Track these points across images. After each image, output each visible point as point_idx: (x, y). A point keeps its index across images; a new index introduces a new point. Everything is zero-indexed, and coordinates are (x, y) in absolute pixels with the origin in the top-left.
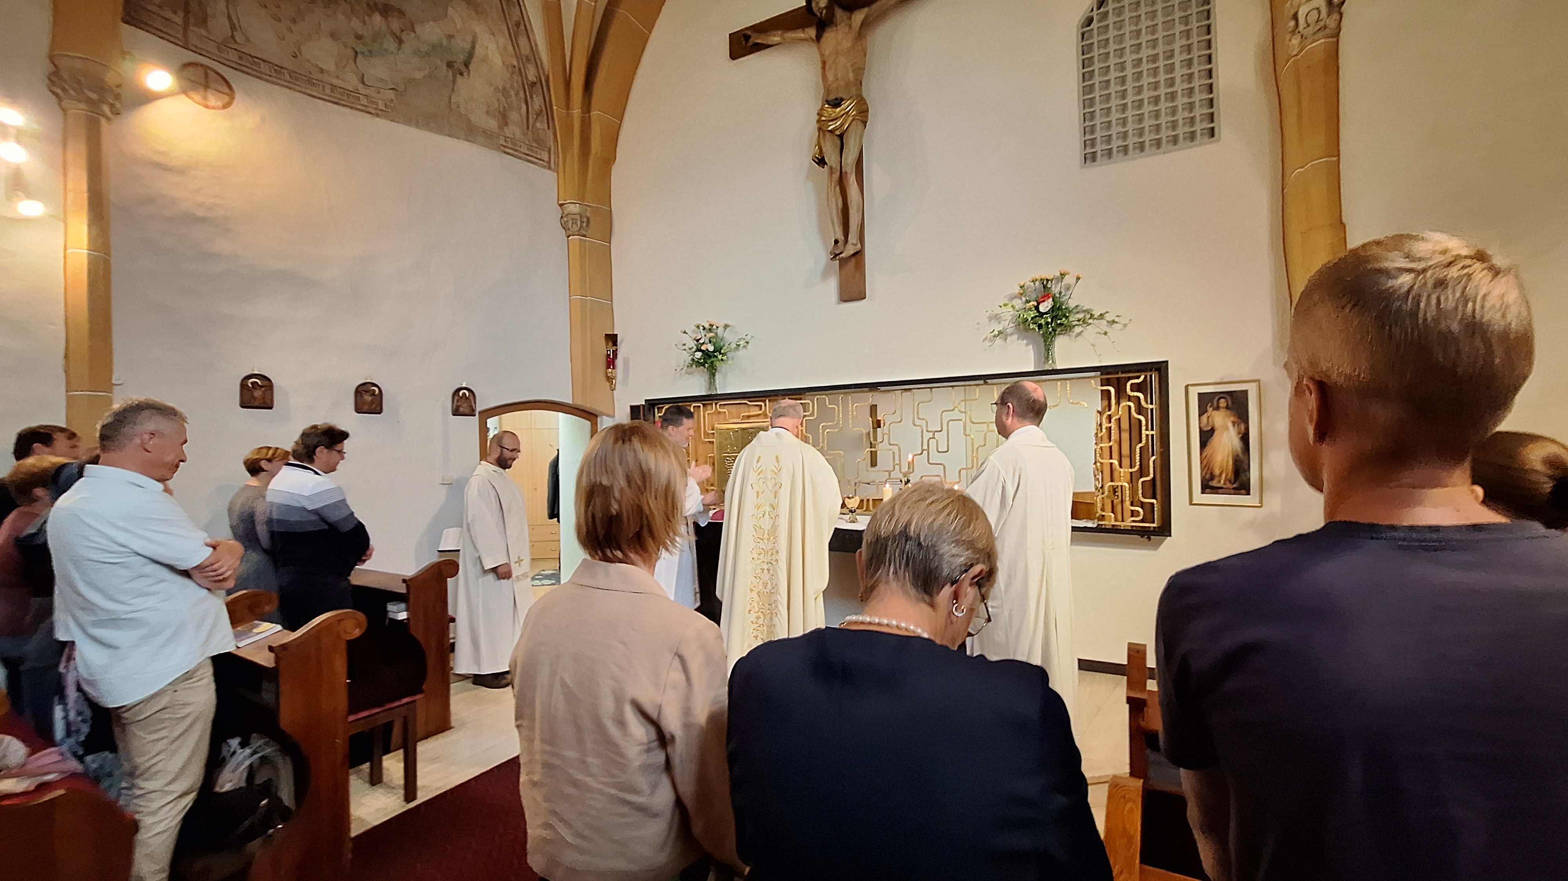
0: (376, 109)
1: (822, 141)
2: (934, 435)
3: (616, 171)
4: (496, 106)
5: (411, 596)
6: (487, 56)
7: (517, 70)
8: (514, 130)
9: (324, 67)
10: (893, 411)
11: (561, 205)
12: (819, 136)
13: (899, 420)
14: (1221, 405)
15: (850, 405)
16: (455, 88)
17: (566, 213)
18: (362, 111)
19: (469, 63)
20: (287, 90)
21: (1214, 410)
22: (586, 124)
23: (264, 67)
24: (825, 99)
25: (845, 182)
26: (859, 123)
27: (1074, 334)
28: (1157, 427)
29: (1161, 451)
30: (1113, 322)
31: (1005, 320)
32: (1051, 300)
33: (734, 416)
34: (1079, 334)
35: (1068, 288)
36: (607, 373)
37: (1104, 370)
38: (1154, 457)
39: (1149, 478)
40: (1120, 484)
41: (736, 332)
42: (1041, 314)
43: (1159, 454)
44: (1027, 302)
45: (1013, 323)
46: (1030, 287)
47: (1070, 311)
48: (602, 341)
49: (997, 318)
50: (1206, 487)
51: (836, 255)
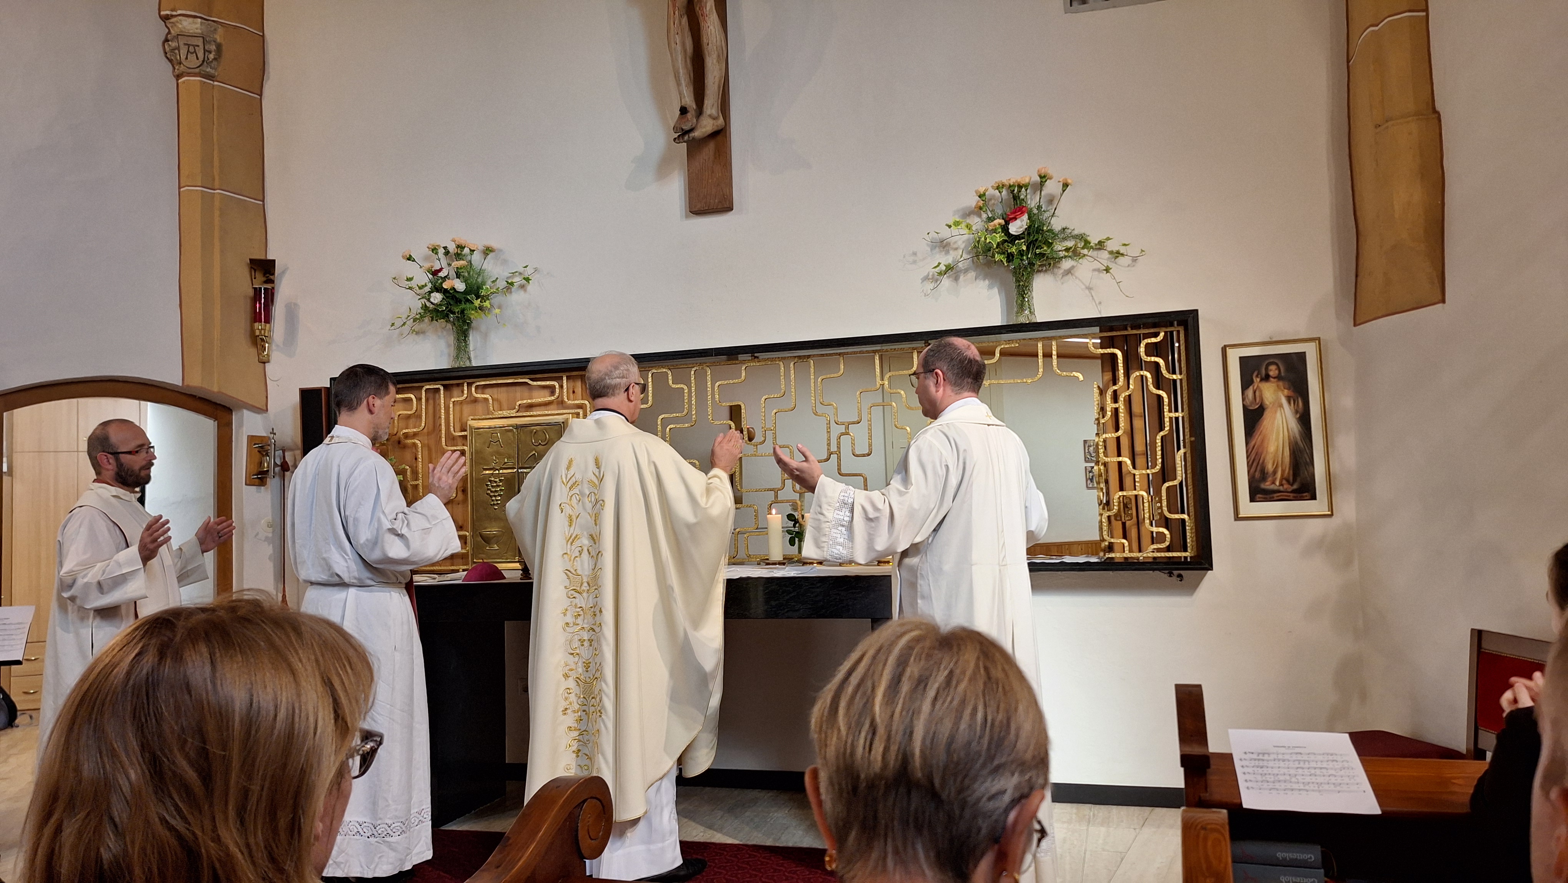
2: (847, 427)
10: (781, 393)
11: (166, 18)
13: (791, 407)
14: (1271, 373)
15: (708, 383)
17: (172, 32)
21: (1262, 381)
25: (698, 10)
27: (1061, 271)
28: (1185, 406)
29: (1191, 442)
30: (1117, 254)
31: (956, 249)
32: (1025, 217)
33: (505, 405)
34: (1069, 272)
35: (1050, 201)
36: (252, 331)
37: (1105, 324)
38: (1182, 451)
39: (1176, 482)
40: (1135, 493)
41: (505, 262)
42: (1012, 239)
43: (1188, 445)
44: (990, 219)
45: (969, 253)
46: (993, 197)
47: (1055, 235)
48: (244, 272)
49: (943, 245)
50: (1257, 493)
51: (682, 134)
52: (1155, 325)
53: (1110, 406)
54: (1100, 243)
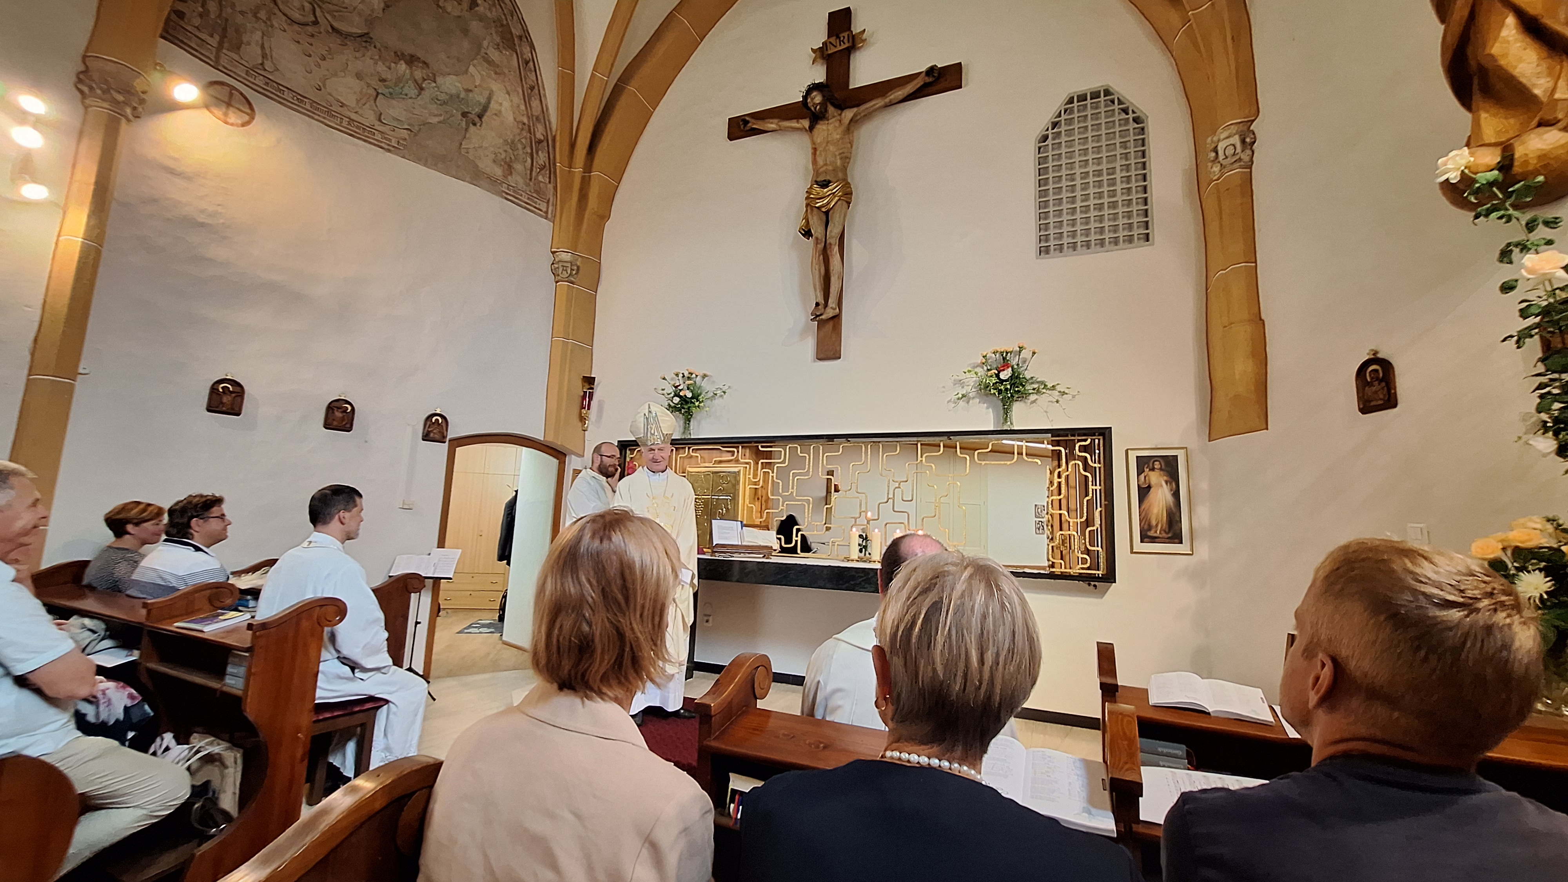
0: (389, 145)
1: (809, 215)
2: (899, 485)
3: (609, 228)
4: (503, 156)
6: (500, 111)
7: (526, 127)
8: (517, 180)
9: (344, 102)
10: (862, 462)
11: (553, 253)
12: (807, 211)
13: (867, 471)
14: (1156, 467)
15: (821, 455)
16: (467, 136)
17: (557, 260)
18: (375, 145)
19: (483, 116)
20: (307, 118)
21: (1150, 470)
22: (585, 182)
23: (287, 95)
24: (814, 179)
25: (829, 252)
26: (844, 203)
27: (1030, 401)
28: (1102, 483)
29: (1105, 505)
30: (1064, 393)
31: (968, 386)
32: (1010, 370)
33: (707, 460)
34: (1034, 402)
35: (1024, 362)
36: (581, 413)
37: (1054, 432)
38: (1099, 509)
39: (1095, 528)
40: (1069, 532)
41: (714, 382)
42: (1002, 381)
43: (1103, 506)
44: (989, 370)
45: (975, 388)
46: (991, 357)
47: (1026, 381)
48: (579, 383)
49: (960, 383)
50: (1145, 537)
51: (816, 317)
52: (1084, 435)
53: (1056, 480)
54: (1053, 386)
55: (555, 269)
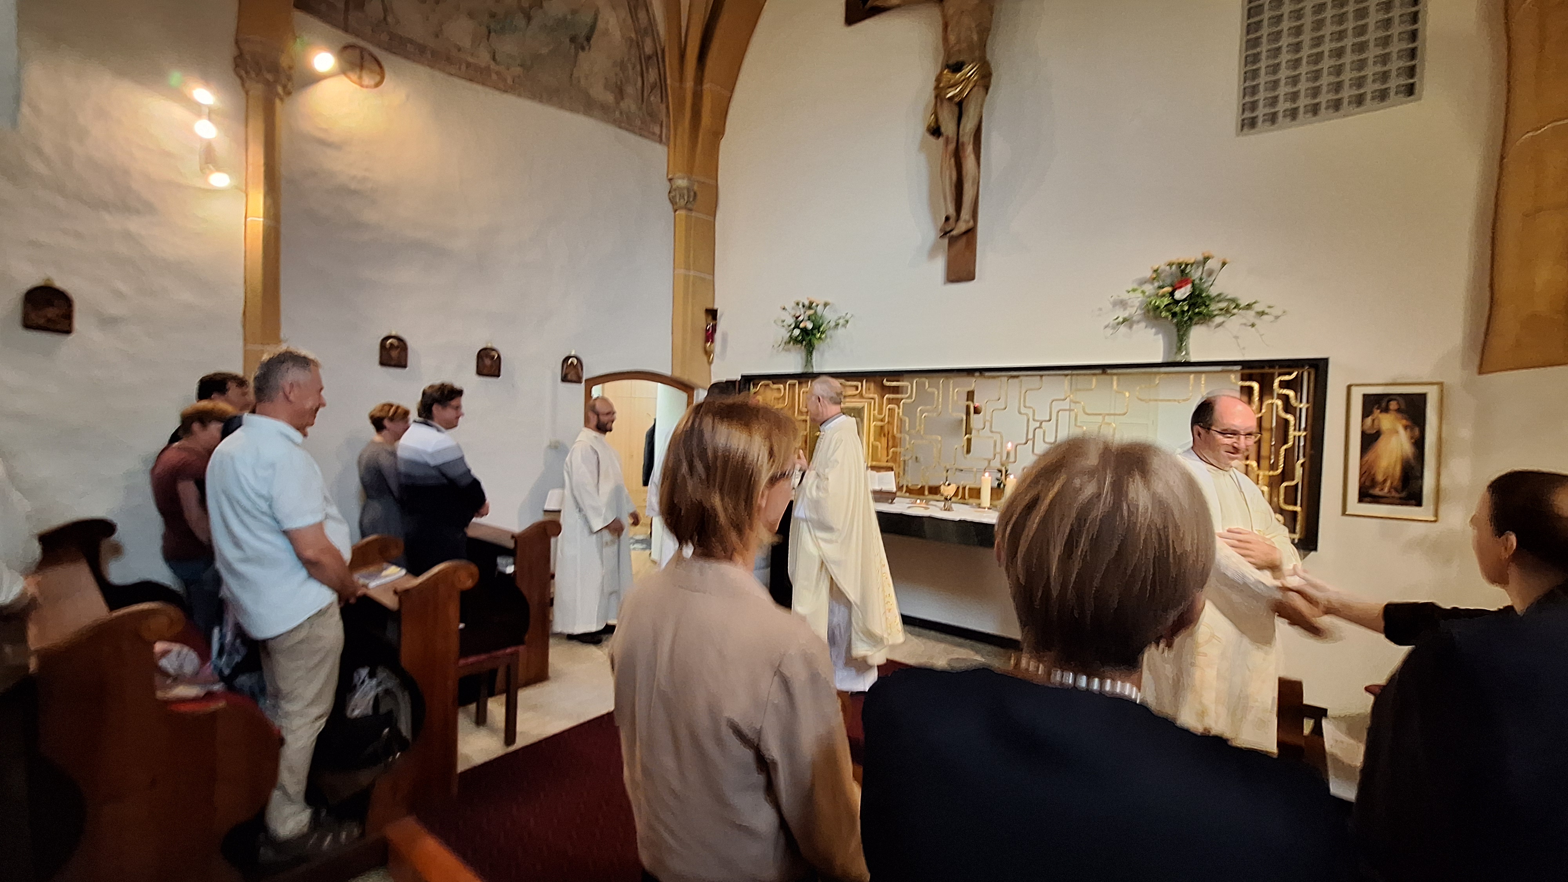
0: (505, 85)
1: (939, 110)
2: (1041, 424)
3: (725, 145)
4: (614, 80)
5: (518, 552)
6: (607, 30)
7: (635, 42)
8: (630, 104)
9: (461, 45)
10: (998, 398)
11: (670, 180)
12: (936, 104)
13: (1003, 407)
14: (1391, 407)
15: (951, 389)
16: (578, 63)
17: (674, 187)
18: (493, 87)
19: (591, 37)
20: (428, 69)
21: (1381, 412)
22: (698, 96)
23: (408, 46)
24: (945, 63)
25: (961, 154)
26: (981, 89)
27: (1213, 326)
28: (1309, 428)
29: (1311, 455)
30: (1262, 313)
31: (1132, 307)
32: (1189, 286)
34: (1220, 325)
35: (1210, 276)
36: (705, 347)
38: (1301, 462)
39: (1293, 483)
41: (835, 311)
42: (1177, 302)
43: (1307, 456)
44: (1161, 287)
45: (1142, 309)
46: (1164, 271)
47: (1211, 299)
48: (703, 316)
49: (1123, 304)
50: (1365, 496)
51: (946, 233)
52: (1288, 368)
54: (1249, 305)
55: (673, 197)
